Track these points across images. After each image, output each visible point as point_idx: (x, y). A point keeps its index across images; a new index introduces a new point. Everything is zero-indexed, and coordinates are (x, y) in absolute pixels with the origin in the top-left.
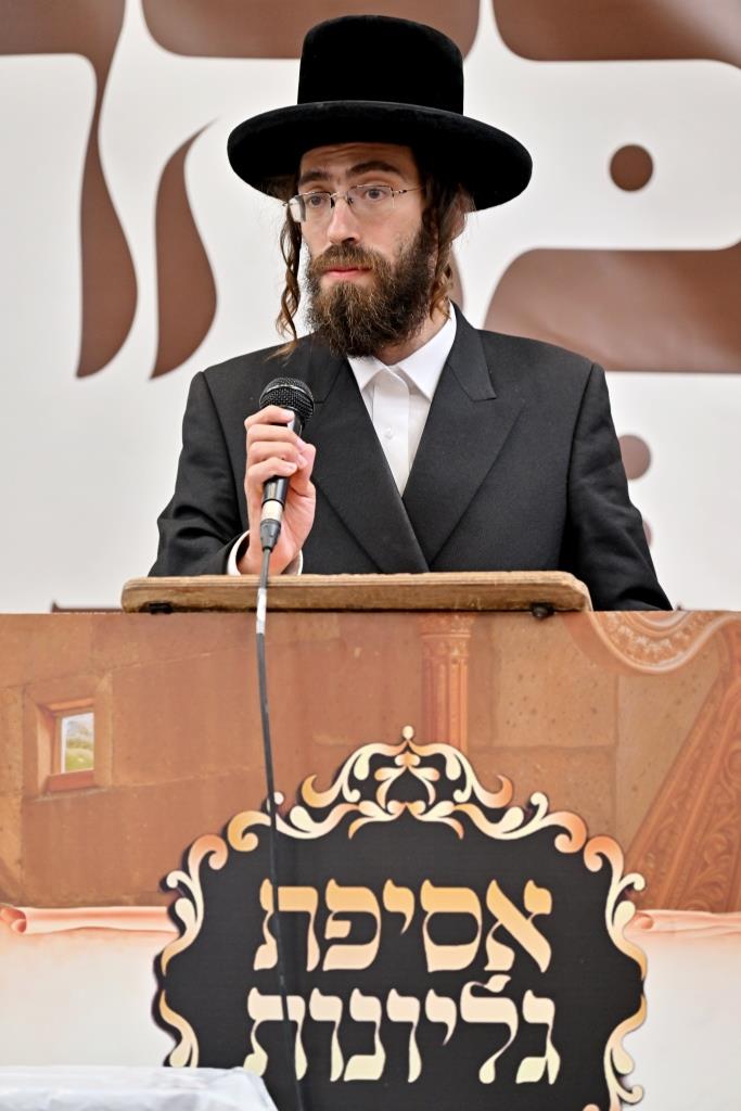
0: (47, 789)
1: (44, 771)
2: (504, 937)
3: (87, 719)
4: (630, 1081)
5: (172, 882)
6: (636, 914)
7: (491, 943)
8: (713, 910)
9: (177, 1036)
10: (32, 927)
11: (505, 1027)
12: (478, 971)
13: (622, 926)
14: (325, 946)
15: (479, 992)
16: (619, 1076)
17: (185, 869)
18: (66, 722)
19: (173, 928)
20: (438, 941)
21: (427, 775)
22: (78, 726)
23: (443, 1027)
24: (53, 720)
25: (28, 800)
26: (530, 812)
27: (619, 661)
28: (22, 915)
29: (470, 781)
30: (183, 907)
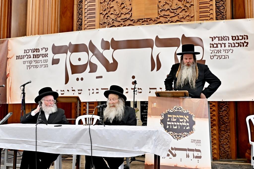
1: (152, 107)
2: (185, 119)
3: (155, 103)
7: (184, 120)
8: (200, 118)
9: (162, 125)
11: (185, 125)
12: (183, 121)
13: (194, 119)
14: (172, 119)
15: (184, 123)
16: (194, 129)
17: (162, 114)
19: (162, 117)
21: (179, 108)
23: (181, 125)
24: (153, 103)
25: (151, 109)
26: (187, 111)
29: (183, 109)
30: (162, 116)
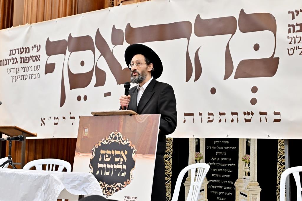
0: (83, 138)
1: (83, 136)
2: (122, 157)
3: (87, 129)
4: (132, 176)
5: (93, 150)
6: (135, 155)
8: (143, 154)
9: (91, 169)
10: (80, 155)
11: (121, 169)
12: (119, 162)
13: (134, 156)
14: (106, 158)
15: (119, 164)
16: (131, 176)
17: (94, 148)
18: (86, 130)
19: (92, 155)
20: (116, 158)
21: (117, 136)
22: (87, 130)
23: (115, 168)
24: (84, 129)
25: (81, 140)
26: (127, 141)
27: (137, 121)
28: (79, 153)
29: (122, 137)
30: (93, 153)
